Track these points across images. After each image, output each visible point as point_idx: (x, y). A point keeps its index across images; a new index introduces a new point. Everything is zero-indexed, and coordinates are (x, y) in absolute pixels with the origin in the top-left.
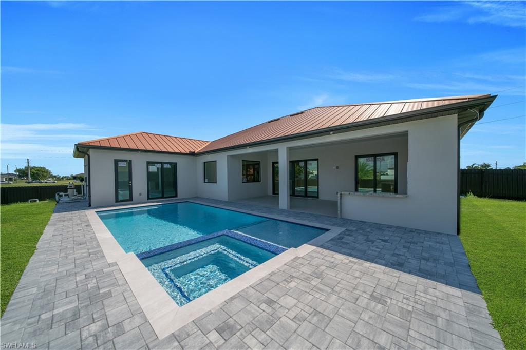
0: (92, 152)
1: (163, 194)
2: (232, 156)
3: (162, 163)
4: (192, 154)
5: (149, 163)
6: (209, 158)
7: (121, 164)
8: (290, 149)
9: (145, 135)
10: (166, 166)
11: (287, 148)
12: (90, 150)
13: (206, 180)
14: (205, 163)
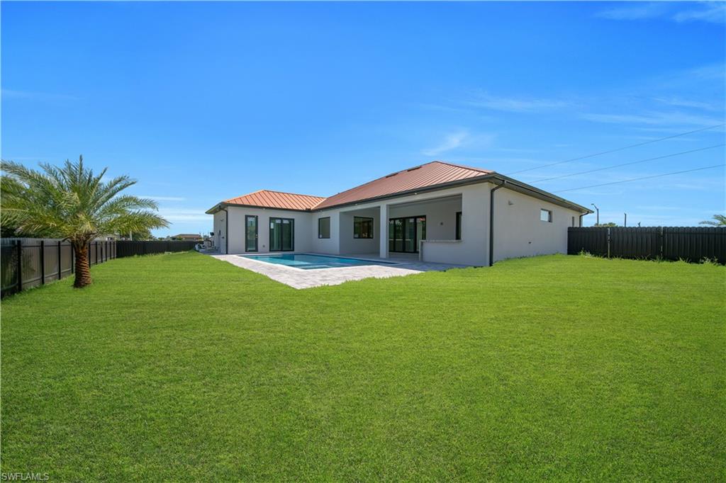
0: (230, 209)
1: (282, 248)
2: (345, 213)
3: (281, 219)
4: (308, 211)
5: (272, 219)
6: (324, 214)
7: (250, 219)
8: (390, 207)
9: (266, 193)
10: (285, 222)
11: (387, 205)
12: (229, 207)
13: (321, 236)
14: (319, 219)
